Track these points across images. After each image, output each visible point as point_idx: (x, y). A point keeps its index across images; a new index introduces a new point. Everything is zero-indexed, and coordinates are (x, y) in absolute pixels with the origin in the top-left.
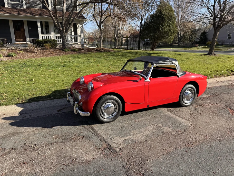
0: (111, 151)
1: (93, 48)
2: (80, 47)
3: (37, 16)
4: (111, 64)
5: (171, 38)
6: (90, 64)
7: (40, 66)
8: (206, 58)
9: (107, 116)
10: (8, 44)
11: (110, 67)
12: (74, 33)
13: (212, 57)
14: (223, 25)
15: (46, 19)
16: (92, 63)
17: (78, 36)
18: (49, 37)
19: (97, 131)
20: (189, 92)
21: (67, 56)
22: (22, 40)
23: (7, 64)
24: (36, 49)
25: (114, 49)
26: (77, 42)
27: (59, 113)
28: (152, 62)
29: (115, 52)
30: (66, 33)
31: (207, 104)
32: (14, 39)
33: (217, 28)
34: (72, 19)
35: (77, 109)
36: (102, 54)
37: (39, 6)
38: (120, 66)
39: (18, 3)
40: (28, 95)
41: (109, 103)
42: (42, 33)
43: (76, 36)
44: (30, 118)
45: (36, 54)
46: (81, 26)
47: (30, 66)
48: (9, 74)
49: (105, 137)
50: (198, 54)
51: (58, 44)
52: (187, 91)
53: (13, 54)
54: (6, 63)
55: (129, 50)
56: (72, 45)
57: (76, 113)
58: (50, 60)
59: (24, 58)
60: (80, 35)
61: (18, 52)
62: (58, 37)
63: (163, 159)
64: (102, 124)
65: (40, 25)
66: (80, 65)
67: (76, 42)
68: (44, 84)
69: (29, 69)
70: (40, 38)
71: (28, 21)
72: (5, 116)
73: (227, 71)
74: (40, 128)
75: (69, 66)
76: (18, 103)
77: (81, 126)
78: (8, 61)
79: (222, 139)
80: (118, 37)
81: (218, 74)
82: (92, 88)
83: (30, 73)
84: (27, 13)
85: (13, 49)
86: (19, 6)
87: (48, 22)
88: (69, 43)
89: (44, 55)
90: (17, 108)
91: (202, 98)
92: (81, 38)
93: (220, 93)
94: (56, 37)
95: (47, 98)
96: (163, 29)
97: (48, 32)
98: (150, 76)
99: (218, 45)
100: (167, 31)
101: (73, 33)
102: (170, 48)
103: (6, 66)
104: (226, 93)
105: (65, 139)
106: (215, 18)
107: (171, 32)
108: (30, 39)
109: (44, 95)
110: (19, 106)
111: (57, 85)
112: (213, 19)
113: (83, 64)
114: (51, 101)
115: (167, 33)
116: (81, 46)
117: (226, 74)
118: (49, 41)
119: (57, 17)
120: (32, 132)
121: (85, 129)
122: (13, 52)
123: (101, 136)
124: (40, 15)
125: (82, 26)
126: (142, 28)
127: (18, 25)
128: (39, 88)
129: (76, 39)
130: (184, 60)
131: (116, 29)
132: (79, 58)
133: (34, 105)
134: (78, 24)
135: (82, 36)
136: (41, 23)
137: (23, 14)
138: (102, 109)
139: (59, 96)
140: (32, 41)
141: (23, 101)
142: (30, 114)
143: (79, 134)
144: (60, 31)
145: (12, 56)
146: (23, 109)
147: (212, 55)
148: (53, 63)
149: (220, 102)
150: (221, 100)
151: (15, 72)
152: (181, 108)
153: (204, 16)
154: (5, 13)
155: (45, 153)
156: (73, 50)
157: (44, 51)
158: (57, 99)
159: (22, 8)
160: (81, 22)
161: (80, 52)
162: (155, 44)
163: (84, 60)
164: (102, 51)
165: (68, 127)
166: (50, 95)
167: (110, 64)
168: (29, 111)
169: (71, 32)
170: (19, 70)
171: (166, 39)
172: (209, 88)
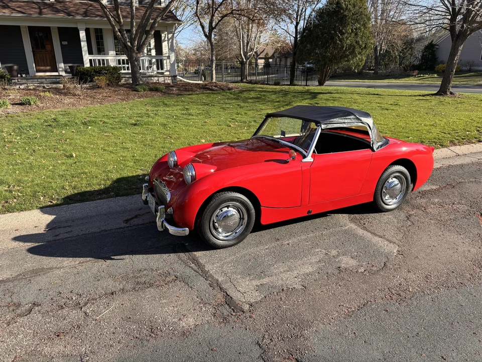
0: (233, 309)
1: (196, 84)
2: (169, 82)
3: (78, 17)
4: (233, 119)
5: (360, 60)
6: (189, 119)
7: (86, 124)
8: (433, 103)
9: (224, 235)
10: (21, 76)
11: (230, 126)
12: (156, 52)
13: (447, 99)
14: (472, 30)
15: (96, 22)
16: (194, 117)
17: (164, 58)
18: (103, 60)
19: (204, 265)
20: (396, 181)
21: (141, 102)
22: (48, 68)
23: (20, 122)
24: (79, 88)
25: (239, 84)
26: (163, 71)
27: (128, 226)
28: (318, 120)
29: (242, 92)
30: (139, 52)
31: (432, 206)
32: (32, 65)
33: (458, 36)
34: (151, 21)
35: (163, 221)
36: (215, 96)
38: (250, 124)
40: (63, 188)
41: (228, 208)
42: (90, 52)
43: (159, 58)
44: (69, 237)
45: (79, 98)
46: (170, 36)
47: (66, 125)
48: (25, 143)
49: (220, 280)
50: (416, 94)
51: (122, 76)
52: (390, 180)
53: (32, 99)
54: (19, 118)
55: (271, 87)
56: (151, 76)
57: (160, 229)
58: (107, 110)
59: (55, 107)
60: (167, 55)
61: (42, 94)
62: (123, 60)
63: (338, 327)
64: (215, 251)
65: (85, 37)
66: (168, 122)
67: (160, 71)
68: (95, 164)
69: (64, 132)
70: (86, 64)
71: (59, 28)
72: (18, 234)
73: (478, 131)
74: (88, 259)
75: (147, 124)
76: (44, 205)
77: (171, 255)
78: (21, 114)
79: (462, 283)
80: (247, 58)
81: (459, 138)
82: (192, 176)
83: (66, 141)
84: (58, 11)
85: (31, 88)
87: (101, 30)
88: (145, 74)
89: (95, 100)
90: (41, 215)
91: (422, 192)
92: (172, 62)
93: (460, 180)
94: (119, 61)
95: (102, 194)
96: (344, 40)
97: (101, 50)
98: (314, 151)
99: (459, 72)
100: (351, 45)
101: (153, 53)
102: (357, 80)
103: (19, 125)
104: (474, 180)
105: (140, 284)
106: (454, 14)
107: (360, 46)
108: (66, 65)
109: (97, 188)
110: (45, 213)
111: (122, 166)
112: (449, 17)
113: (175, 119)
114: (111, 201)
115: (352, 49)
116: (170, 78)
117: (476, 138)
118: (104, 68)
119: (119, 19)
120: (72, 268)
121: (180, 262)
122: (30, 95)
123: (213, 277)
124: (84, 14)
125: (172, 38)
126: (299, 39)
127: (41, 36)
128: (86, 173)
129: (160, 64)
130: (386, 106)
131: (243, 41)
132: (166, 105)
133: (77, 209)
134: (163, 33)
135: (173, 58)
136: (87, 31)
137: (48, 14)
138: (214, 221)
139: (126, 189)
140: (69, 70)
141: (54, 202)
142: (69, 229)
143: (167, 272)
144: (127, 49)
145: (30, 104)
146: (55, 218)
147: (447, 94)
148: (112, 118)
149: (460, 201)
150: (462, 196)
151: (36, 138)
152: (377, 214)
153: (430, 12)
154: (12, 13)
155: (100, 314)
156: (155, 89)
157: (95, 91)
158: (123, 195)
159: (47, 1)
160: (170, 29)
161: (169, 92)
162: (327, 72)
163: (176, 111)
164: (214, 90)
165: (145, 256)
166: (108, 188)
167: (230, 120)
168: (67, 221)
169: (150, 50)
170: (44, 133)
171: (348, 61)
172: (438, 168)
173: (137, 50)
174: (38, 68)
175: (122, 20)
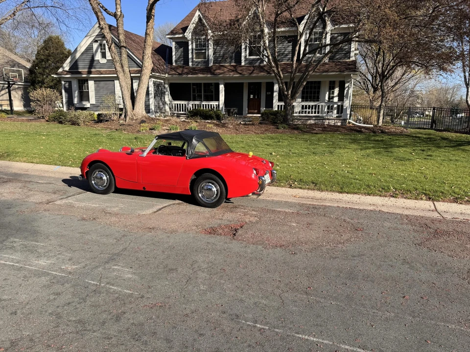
2: (339, 124)
12: (338, 99)
22: (256, 111)
30: (292, 99)
32: (245, 109)
37: (287, 59)
39: (258, 57)
42: (280, 100)
46: (347, 85)
65: (278, 88)
67: (340, 115)
70: (275, 108)
71: (267, 83)
86: (259, 61)
92: (345, 108)
94: (303, 106)
101: (336, 99)
116: (341, 121)
138: (93, 177)
159: (262, 65)
160: (348, 79)
169: (333, 98)
173: (291, 98)
174: (250, 111)
175: (282, 76)
